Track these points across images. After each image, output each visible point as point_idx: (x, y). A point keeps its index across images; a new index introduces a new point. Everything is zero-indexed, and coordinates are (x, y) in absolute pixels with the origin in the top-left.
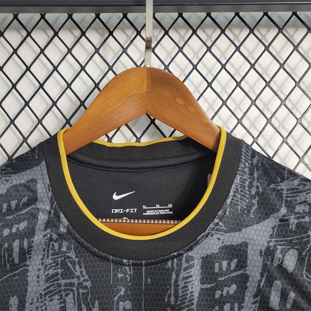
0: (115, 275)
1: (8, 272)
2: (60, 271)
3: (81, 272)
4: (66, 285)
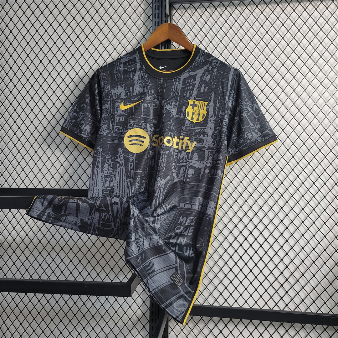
0: (158, 82)
1: (129, 80)
2: (143, 81)
3: (149, 81)
4: (144, 85)
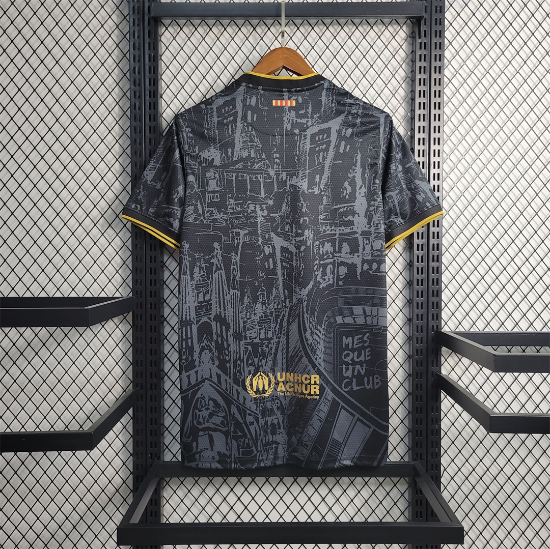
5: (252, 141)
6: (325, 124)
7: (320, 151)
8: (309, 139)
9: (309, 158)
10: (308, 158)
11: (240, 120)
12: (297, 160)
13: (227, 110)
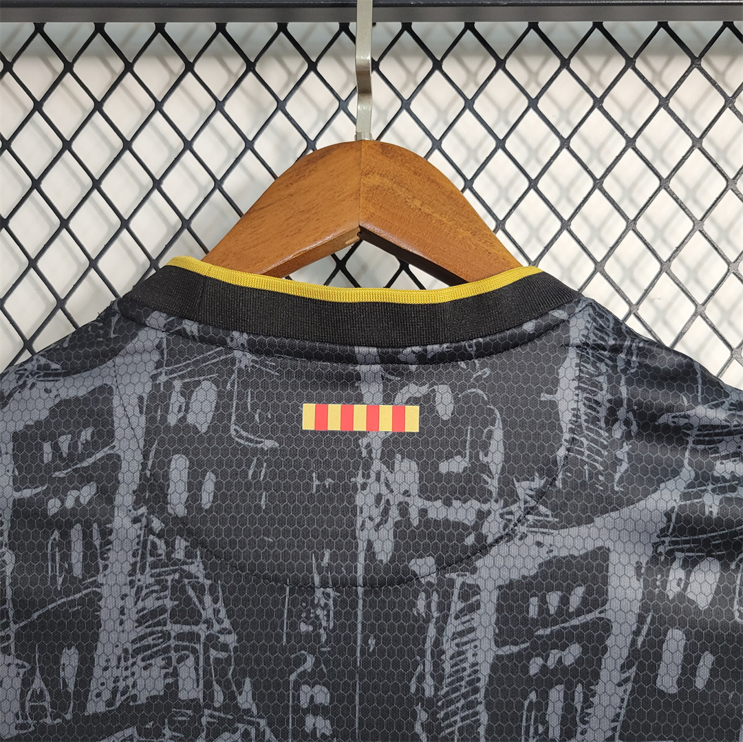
5: (185, 612)
6: (574, 531)
7: (546, 680)
8: (491, 608)
9: (492, 718)
10: (484, 718)
11: (129, 500)
12: (427, 727)
13: (65, 449)
